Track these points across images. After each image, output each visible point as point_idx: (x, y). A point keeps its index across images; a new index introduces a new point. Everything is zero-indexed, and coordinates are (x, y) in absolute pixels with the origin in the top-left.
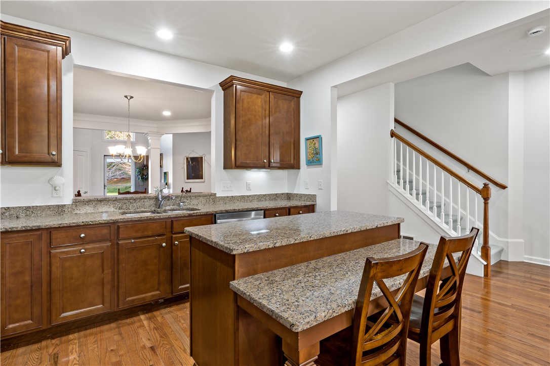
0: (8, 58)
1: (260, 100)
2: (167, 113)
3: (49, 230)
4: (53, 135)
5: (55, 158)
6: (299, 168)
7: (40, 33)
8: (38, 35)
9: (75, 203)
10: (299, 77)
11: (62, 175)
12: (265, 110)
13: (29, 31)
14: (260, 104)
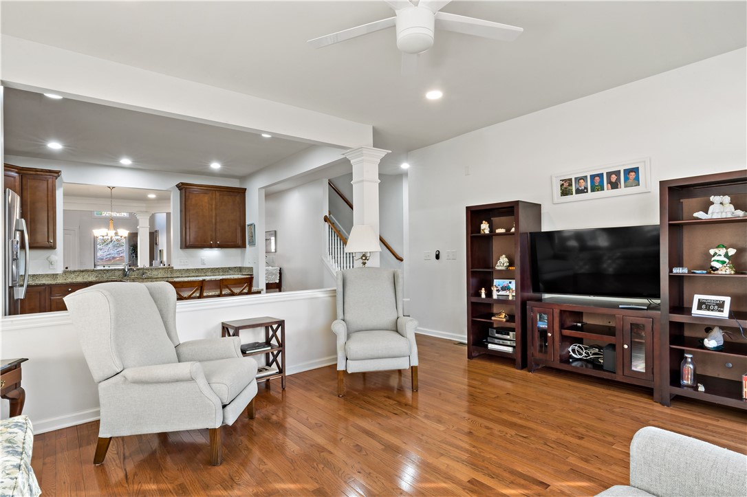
0: (24, 187)
1: (206, 198)
2: (152, 196)
3: (50, 286)
4: (51, 230)
5: (52, 244)
6: (245, 247)
7: (42, 171)
8: (41, 171)
9: (65, 272)
10: (243, 178)
11: (56, 254)
12: (212, 205)
13: (36, 170)
14: (206, 200)
